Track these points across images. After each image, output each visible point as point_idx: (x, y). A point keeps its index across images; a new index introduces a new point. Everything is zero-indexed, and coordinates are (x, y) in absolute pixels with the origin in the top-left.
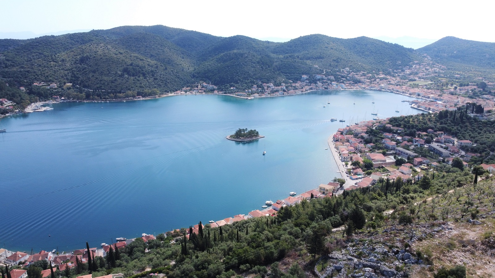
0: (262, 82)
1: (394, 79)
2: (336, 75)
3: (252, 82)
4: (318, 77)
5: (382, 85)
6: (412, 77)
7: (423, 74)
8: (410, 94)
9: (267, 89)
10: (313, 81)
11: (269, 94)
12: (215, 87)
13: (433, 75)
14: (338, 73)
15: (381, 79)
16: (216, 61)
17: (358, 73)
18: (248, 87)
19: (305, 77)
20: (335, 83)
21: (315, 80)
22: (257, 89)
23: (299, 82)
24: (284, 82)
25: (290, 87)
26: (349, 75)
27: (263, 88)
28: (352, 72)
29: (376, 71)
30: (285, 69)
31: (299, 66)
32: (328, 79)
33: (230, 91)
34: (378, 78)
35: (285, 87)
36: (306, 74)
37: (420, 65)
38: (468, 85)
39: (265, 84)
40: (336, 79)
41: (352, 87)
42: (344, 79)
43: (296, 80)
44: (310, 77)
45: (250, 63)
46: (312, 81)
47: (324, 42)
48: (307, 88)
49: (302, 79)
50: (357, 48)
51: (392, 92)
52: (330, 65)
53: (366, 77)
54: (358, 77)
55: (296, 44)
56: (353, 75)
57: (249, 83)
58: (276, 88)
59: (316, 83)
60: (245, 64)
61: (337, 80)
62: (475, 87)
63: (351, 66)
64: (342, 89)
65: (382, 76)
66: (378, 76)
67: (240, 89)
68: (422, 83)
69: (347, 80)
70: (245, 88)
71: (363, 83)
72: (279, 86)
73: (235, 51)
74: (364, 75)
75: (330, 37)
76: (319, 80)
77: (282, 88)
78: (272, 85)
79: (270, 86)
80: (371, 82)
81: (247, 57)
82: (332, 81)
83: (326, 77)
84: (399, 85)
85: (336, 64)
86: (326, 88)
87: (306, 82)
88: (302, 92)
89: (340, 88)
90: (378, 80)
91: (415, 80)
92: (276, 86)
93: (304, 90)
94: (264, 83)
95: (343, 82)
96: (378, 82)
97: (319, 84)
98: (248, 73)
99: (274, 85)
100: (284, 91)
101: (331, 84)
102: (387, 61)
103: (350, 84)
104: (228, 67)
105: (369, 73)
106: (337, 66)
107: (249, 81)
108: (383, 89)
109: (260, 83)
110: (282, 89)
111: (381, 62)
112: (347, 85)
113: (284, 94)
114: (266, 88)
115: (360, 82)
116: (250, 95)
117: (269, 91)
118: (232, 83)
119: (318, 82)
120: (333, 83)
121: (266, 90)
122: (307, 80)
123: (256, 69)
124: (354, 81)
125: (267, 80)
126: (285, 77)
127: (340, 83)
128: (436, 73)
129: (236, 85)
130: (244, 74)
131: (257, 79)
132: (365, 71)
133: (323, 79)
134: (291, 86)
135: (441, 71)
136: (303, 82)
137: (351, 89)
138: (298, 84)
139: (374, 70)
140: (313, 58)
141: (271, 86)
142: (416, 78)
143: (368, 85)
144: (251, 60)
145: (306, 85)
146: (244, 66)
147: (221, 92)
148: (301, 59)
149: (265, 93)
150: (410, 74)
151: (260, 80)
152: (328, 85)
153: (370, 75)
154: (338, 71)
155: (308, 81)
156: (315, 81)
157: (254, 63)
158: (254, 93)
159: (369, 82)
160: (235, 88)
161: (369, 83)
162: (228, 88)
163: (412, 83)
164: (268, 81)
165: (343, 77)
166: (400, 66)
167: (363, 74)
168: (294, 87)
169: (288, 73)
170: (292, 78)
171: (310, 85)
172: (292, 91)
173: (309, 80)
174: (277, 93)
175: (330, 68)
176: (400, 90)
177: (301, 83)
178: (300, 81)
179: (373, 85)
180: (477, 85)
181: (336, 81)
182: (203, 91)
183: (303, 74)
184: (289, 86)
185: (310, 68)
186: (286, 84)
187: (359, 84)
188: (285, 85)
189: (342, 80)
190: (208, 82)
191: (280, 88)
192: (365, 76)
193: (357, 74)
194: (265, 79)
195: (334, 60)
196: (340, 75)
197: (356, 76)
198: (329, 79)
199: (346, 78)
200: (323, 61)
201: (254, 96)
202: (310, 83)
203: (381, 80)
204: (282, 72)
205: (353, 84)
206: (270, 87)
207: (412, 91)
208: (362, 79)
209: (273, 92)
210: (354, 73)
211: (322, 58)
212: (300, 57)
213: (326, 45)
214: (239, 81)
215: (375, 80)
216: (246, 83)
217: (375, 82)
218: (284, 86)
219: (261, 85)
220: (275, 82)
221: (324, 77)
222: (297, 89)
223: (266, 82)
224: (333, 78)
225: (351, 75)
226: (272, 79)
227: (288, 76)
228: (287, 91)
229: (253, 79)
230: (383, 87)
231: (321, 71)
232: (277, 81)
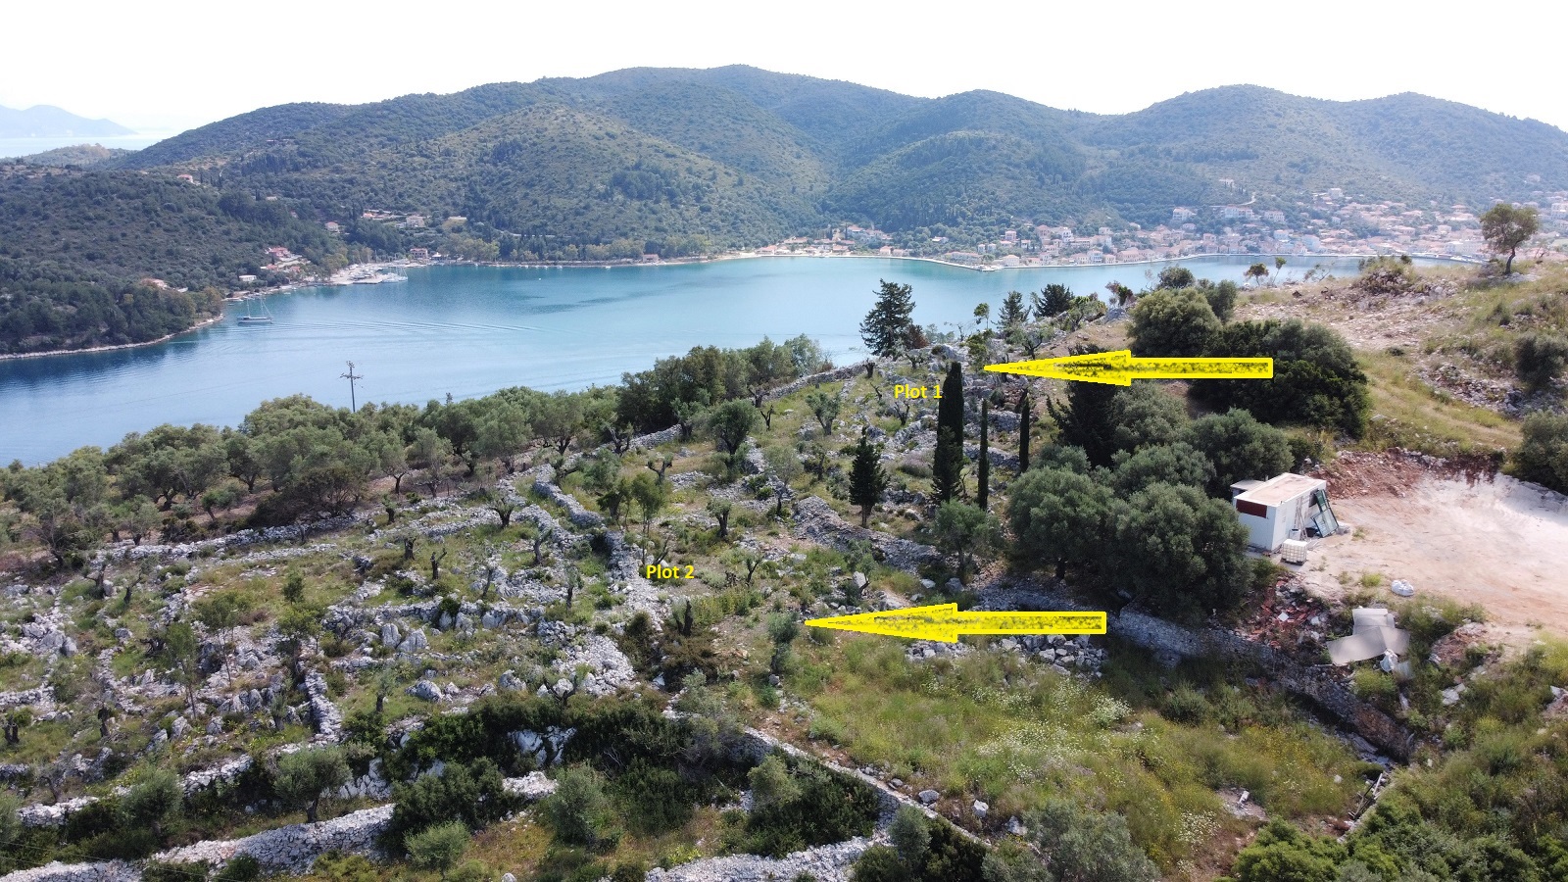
0: (1035, 222)
2: (1293, 209)
3: (1004, 221)
4: (1230, 212)
5: (1455, 243)
9: (1051, 244)
10: (1211, 226)
11: (1054, 257)
12: (884, 237)
14: (1300, 203)
15: (1455, 227)
16: (898, 162)
17: (1373, 206)
18: (988, 237)
19: (1182, 212)
20: (1286, 232)
21: (1218, 222)
22: (1016, 241)
23: (1161, 227)
24: (1108, 225)
25: (1128, 240)
26: (1341, 212)
27: (1037, 239)
28: (1350, 202)
29: (1440, 202)
30: (1119, 187)
31: (1167, 178)
32: (1262, 220)
33: (929, 249)
34: (1445, 223)
35: (1109, 240)
36: (1187, 203)
39: (1042, 227)
40: (1290, 221)
41: (1346, 247)
42: (1320, 222)
43: (1152, 222)
44: (1200, 213)
45: (1004, 166)
46: (1208, 225)
47: (1265, 109)
48: (1188, 245)
49: (1171, 220)
50: (1382, 132)
52: (1277, 179)
53: (1400, 219)
54: (1370, 218)
55: (1169, 117)
56: (1355, 210)
57: (992, 224)
58: (1079, 239)
59: (1218, 232)
60: (987, 168)
61: (1295, 223)
63: (1351, 183)
64: (1308, 254)
66: (1447, 218)
67: (961, 241)
69: (1330, 225)
70: (978, 240)
71: (1388, 236)
72: (1090, 235)
73: (961, 134)
74: (1392, 212)
75: (1289, 95)
76: (1231, 222)
77: (1101, 242)
78: (1067, 230)
79: (1060, 233)
80: (1417, 234)
81: (994, 147)
82: (1275, 226)
83: (1256, 212)
85: (1298, 176)
86: (1251, 249)
87: (1187, 230)
89: (1304, 249)
90: (1442, 229)
92: (1082, 235)
93: (1177, 252)
94: (1040, 225)
95: (1314, 232)
96: (1442, 236)
97: (1231, 234)
98: (993, 193)
99: (1074, 232)
100: (1106, 250)
101: (1272, 235)
102: (1487, 173)
103: (1340, 237)
104: (931, 177)
105: (1415, 207)
106: (1300, 182)
107: (993, 219)
108: (1458, 254)
109: (1029, 225)
110: (1100, 245)
111: (1466, 174)
112: (1329, 240)
113: (1103, 261)
114: (1046, 239)
115: (1376, 233)
116: (990, 258)
117: (1055, 249)
118: (940, 225)
119: (1227, 229)
120: (1279, 232)
121: (1047, 247)
122: (1189, 221)
123: (1022, 183)
124: (1354, 230)
125: (1054, 216)
126: (1116, 211)
127: (1306, 233)
129: (949, 230)
130: (981, 198)
131: (1019, 213)
132: (1399, 201)
133: (1243, 220)
134: (1133, 238)
136: (1177, 227)
137: (1342, 252)
138: (1157, 235)
139: (1434, 199)
140: (1220, 157)
143: (1405, 243)
144: (1006, 155)
145: (1186, 238)
146: (981, 174)
147: (902, 251)
148: (1177, 159)
149: (1043, 256)
151: (1031, 216)
152: (1262, 238)
153: (1418, 213)
154: (1300, 199)
155: (1192, 227)
156: (1217, 228)
157: (1017, 166)
158: (1005, 255)
159: (1409, 233)
160: (945, 239)
161: (1408, 238)
162: (923, 240)
164: (1056, 219)
165: (1316, 216)
166: (1536, 188)
167: (1392, 208)
168: (1142, 240)
169: (1127, 201)
170: (1139, 217)
171: (1199, 239)
172: (1134, 251)
173: (1196, 222)
174: (1081, 257)
175: (1274, 186)
177: (1167, 232)
178: (1166, 224)
179: (1420, 243)
181: (1290, 227)
182: (846, 247)
183: (1178, 204)
184: (1127, 237)
185: (1204, 185)
186: (1115, 231)
187: (1371, 239)
188: (1110, 232)
189: (1313, 224)
190: (864, 223)
191: (1092, 240)
192: (1398, 214)
193: (1368, 210)
194: (1047, 212)
195: (1293, 165)
196: (1306, 211)
197: (1364, 214)
198: (1264, 222)
199: (1328, 219)
200: (1252, 166)
201: (1003, 264)
202: (1201, 231)
203: (1452, 230)
204: (1109, 199)
205: (1351, 238)
206: (1060, 237)
208: (1386, 223)
209: (1069, 251)
210: (1359, 206)
211: (1248, 158)
212: (1174, 152)
213: (1272, 119)
214: (960, 219)
215: (1433, 229)
216: (983, 225)
217: (1431, 235)
218: (1106, 236)
219: (1032, 229)
220: (1081, 223)
221: (1249, 213)
222: (1151, 247)
223: (1046, 224)
224: (1278, 216)
225: (1345, 212)
226: (1068, 212)
227: (1128, 209)
228: (1115, 250)
229: (1008, 212)
230: (1457, 250)
231: (1241, 197)
232: (1085, 222)
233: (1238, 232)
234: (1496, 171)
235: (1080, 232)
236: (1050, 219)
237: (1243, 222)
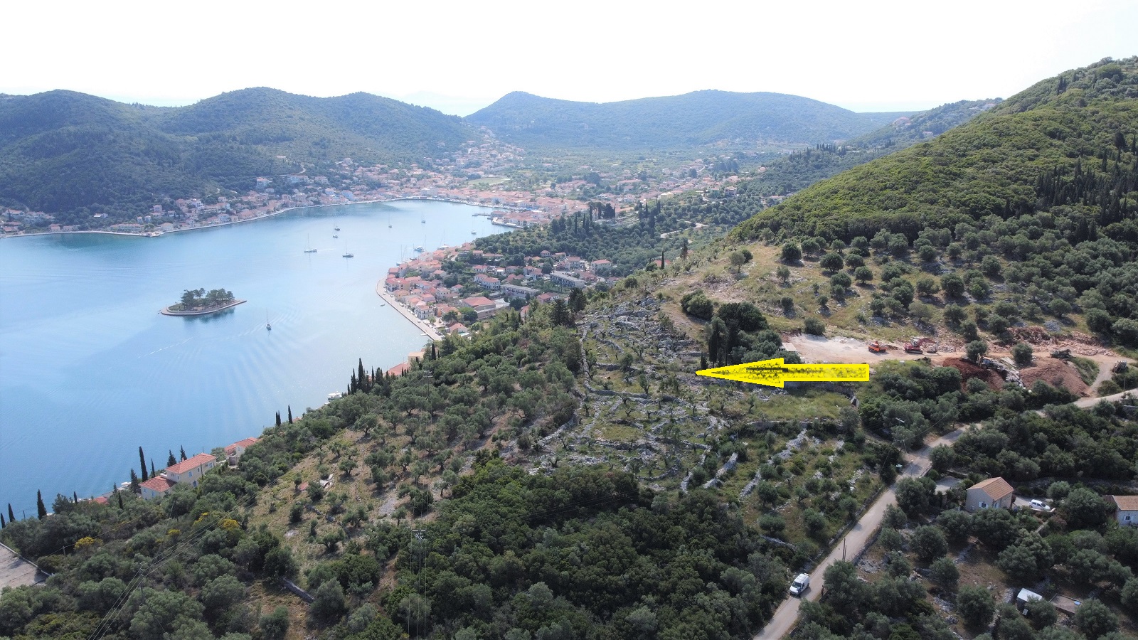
0: (171, 196)
1: (442, 177)
2: (330, 173)
3: (148, 198)
4: (294, 179)
5: (426, 189)
6: (471, 171)
7: (489, 164)
8: (482, 202)
9: (190, 212)
10: (284, 188)
11: (196, 221)
12: (47, 217)
13: (506, 166)
14: (331, 170)
16: (23, 153)
17: (372, 169)
18: (141, 211)
19: (263, 180)
20: (332, 190)
21: (289, 186)
22: (164, 212)
23: (252, 192)
24: (222, 194)
25: (239, 204)
26: (357, 174)
27: (179, 209)
28: (358, 166)
29: (404, 163)
30: (211, 165)
31: (244, 158)
32: (315, 183)
33: (94, 223)
34: (412, 176)
35: (228, 205)
36: (264, 175)
37: (479, 148)
38: (570, 180)
39: (180, 201)
40: (331, 182)
41: (369, 197)
42: (348, 181)
43: (245, 188)
44: (274, 180)
45: (127, 155)
46: (282, 189)
47: (282, 105)
48: (273, 204)
49: (257, 187)
50: (352, 118)
51: (447, 201)
52: (311, 153)
53: (389, 176)
54: (374, 176)
55: (219, 111)
56: (363, 172)
57: (139, 201)
58: (208, 207)
59: (291, 193)
60: (115, 157)
61: (334, 183)
62: (584, 182)
63: (353, 154)
64: (349, 203)
65: (419, 172)
66: (412, 173)
67: (120, 215)
68: (492, 181)
69: (354, 183)
70: (134, 214)
71: (387, 187)
72: (214, 203)
73: (72, 129)
74: (383, 171)
75: (291, 94)
76: (297, 186)
78: (197, 202)
79: (193, 203)
80: (402, 185)
81: (114, 141)
82: (324, 187)
83: (310, 178)
84: (456, 187)
85: (322, 151)
86: (316, 203)
87: (270, 193)
88: (268, 212)
89: (346, 200)
90: (413, 180)
91: (479, 177)
92: (209, 203)
93: (272, 209)
94: (177, 198)
95: (347, 188)
96: (414, 185)
97: (300, 194)
98: (130, 177)
99: (202, 202)
100: (228, 212)
101: (324, 192)
102: (418, 142)
103: (362, 190)
104: (69, 166)
105: (393, 167)
106: (324, 155)
107: (139, 196)
108: (430, 196)
109: (168, 199)
110: (223, 209)
111: (407, 143)
112: (357, 192)
113: (230, 221)
114: (185, 209)
115: (379, 185)
116: (152, 227)
117: (194, 215)
118: (96, 204)
119: (296, 190)
120: (328, 190)
121: (188, 214)
122: (269, 186)
123: (147, 168)
124: (367, 185)
125: (183, 191)
126: (218, 183)
127: (343, 189)
128: (511, 161)
129: (106, 208)
130: (121, 181)
131: (156, 190)
132: (383, 164)
133: (304, 184)
134: (241, 202)
135: (518, 158)
136: (263, 192)
137: (367, 200)
138: (252, 197)
139: (400, 161)
140: (270, 140)
141: (195, 204)
142: (481, 173)
143: (398, 191)
144: (126, 147)
145: (271, 199)
146: (112, 163)
147: (71, 227)
148: (242, 143)
149: (188, 221)
150: (467, 166)
151: (166, 192)
152: (319, 195)
153: (396, 171)
154: (329, 166)
155: (272, 190)
156: (289, 189)
157: (138, 155)
158: (160, 223)
159: (398, 184)
160: (105, 215)
161: (398, 187)
162: (85, 217)
163: (476, 182)
164: (186, 194)
165: (344, 177)
166: (444, 151)
167: (382, 169)
168: (247, 203)
169: (221, 175)
170: (233, 186)
171: (280, 198)
172: (246, 212)
173: (274, 187)
174: (217, 220)
175: (311, 159)
176: (460, 196)
177: (258, 195)
178: (254, 190)
179: (407, 190)
180: (585, 178)
181: (333, 186)
182: (16, 228)
183: (258, 175)
184: (236, 202)
185: (270, 161)
186: (227, 198)
187: (379, 190)
188: (226, 200)
189: (345, 183)
190: (19, 207)
191: (217, 207)
192: (387, 173)
193: (370, 171)
194: (176, 188)
195: (316, 144)
196: (337, 174)
197: (369, 174)
198: (317, 184)
199: (352, 179)
200: (292, 145)
201: (162, 230)
202: (279, 192)
203: (418, 180)
204: (209, 174)
205: (367, 190)
206: (194, 207)
207: (483, 195)
208: (383, 178)
209: (204, 217)
210: (365, 169)
211: (287, 140)
212: (238, 138)
213: (289, 112)
214: (111, 199)
215: (409, 180)
216: (132, 201)
217: (409, 185)
218: (225, 203)
219: (172, 203)
220: (203, 194)
221: (306, 178)
222: (255, 207)
223: (182, 198)
224: (324, 180)
225: (358, 172)
226: (192, 188)
227: (223, 181)
228: (235, 212)
229: (148, 190)
230: (428, 193)
231: (296, 169)
232: (206, 193)
233: (303, 192)
234: (421, 140)
235: (207, 201)
236: (183, 195)
237: (304, 185)
